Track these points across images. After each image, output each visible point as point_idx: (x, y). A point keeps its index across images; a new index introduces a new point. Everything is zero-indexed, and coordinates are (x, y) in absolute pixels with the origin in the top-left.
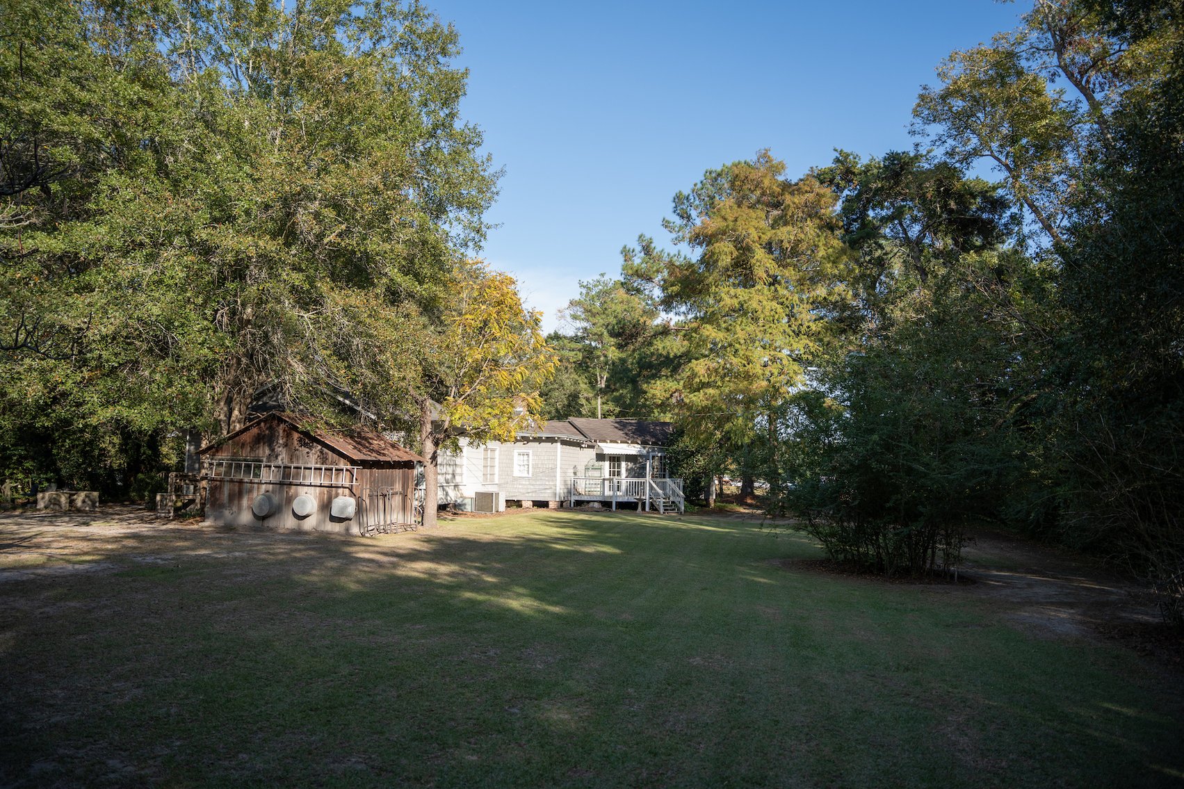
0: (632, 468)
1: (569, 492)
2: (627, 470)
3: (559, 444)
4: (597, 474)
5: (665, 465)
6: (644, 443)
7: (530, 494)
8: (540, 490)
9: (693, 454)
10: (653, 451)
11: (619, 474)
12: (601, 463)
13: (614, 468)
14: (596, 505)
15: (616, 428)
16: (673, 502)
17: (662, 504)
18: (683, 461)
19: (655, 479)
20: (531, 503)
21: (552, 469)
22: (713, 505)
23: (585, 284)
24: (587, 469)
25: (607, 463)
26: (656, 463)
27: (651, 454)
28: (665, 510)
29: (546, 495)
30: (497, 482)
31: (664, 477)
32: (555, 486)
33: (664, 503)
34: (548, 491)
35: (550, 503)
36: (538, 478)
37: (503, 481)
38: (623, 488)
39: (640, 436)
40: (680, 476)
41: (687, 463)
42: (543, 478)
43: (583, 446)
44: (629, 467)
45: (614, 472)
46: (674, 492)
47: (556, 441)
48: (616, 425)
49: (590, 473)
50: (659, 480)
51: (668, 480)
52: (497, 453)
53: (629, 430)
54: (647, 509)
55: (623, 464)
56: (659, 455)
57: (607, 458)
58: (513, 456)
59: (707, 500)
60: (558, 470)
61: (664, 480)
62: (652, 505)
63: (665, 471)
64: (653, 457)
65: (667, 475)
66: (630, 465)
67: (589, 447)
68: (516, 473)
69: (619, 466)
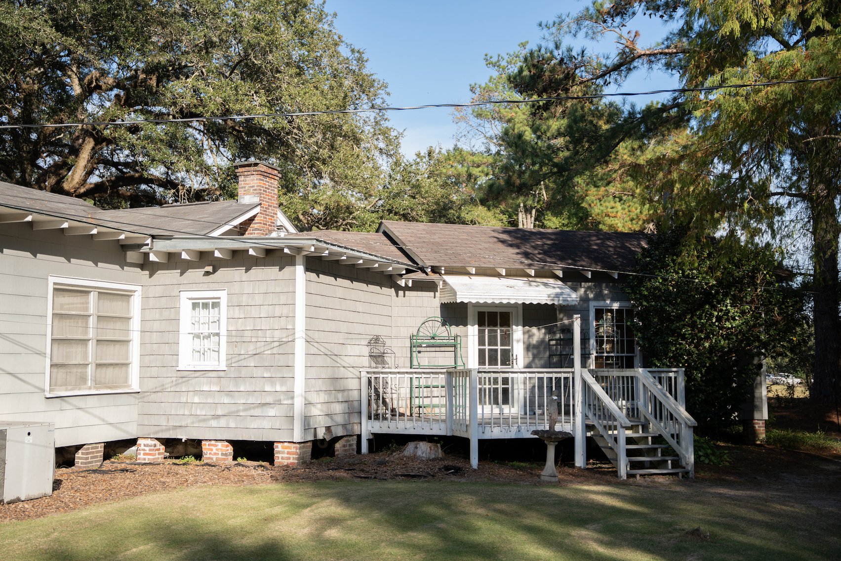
0: (542, 342)
1: (353, 411)
2: (528, 347)
3: (300, 269)
4: (445, 359)
5: (630, 334)
6: (572, 278)
7: (223, 422)
8: (248, 407)
9: (709, 298)
10: (599, 297)
11: (507, 358)
12: (455, 330)
13: (493, 342)
14: (424, 449)
15: (503, 242)
16: (658, 439)
17: (622, 447)
18: (680, 318)
19: (605, 372)
20: (230, 449)
21: (282, 343)
22: (763, 436)
23: (494, 60)
24: (415, 346)
25: (473, 330)
26: (606, 328)
27: (593, 306)
28: (634, 465)
29: (266, 424)
30: (135, 387)
31: (630, 365)
32: (290, 394)
33: (629, 441)
34: (272, 412)
35: (278, 448)
36: (244, 372)
37: (150, 385)
38: (519, 392)
39: (562, 259)
40: (675, 361)
41: (693, 325)
42: (258, 372)
43: (402, 283)
44: (535, 340)
45: (493, 353)
46: (659, 409)
47: (290, 261)
48: (505, 237)
49: (425, 359)
50: (615, 373)
51: (640, 372)
52: (136, 302)
53: (535, 248)
54: (580, 460)
55: (518, 332)
56: (616, 306)
57: (472, 315)
58: (177, 309)
59: (748, 421)
60: (300, 347)
61: (628, 373)
62: (594, 449)
63: (631, 350)
64: (599, 314)
65: (637, 361)
66: (538, 334)
67: (419, 286)
68: (187, 361)
69: (507, 339)
